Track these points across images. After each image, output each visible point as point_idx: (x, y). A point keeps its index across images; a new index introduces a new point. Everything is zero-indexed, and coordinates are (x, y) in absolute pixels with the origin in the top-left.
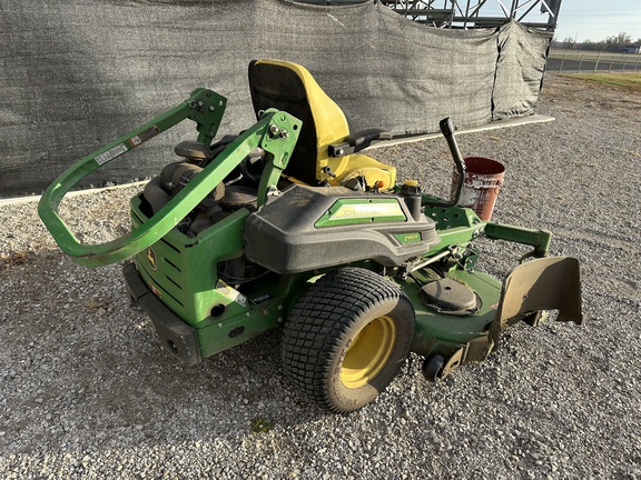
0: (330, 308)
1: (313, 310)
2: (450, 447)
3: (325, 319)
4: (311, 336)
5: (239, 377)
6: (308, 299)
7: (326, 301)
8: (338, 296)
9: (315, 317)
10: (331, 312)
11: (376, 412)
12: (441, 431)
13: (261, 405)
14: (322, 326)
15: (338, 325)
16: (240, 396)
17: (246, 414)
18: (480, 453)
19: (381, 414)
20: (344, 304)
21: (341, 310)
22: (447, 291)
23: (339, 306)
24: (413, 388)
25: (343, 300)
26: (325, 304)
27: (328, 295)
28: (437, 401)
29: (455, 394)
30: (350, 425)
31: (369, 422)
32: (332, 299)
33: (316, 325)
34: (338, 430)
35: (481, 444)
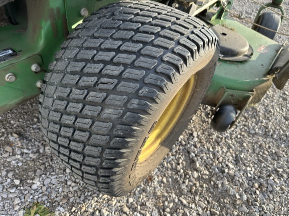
0: (115, 70)
1: (82, 73)
2: (245, 197)
3: (108, 92)
4: (84, 123)
5: (8, 149)
6: (70, 54)
7: (107, 56)
8: (128, 46)
9: (89, 88)
10: (119, 77)
11: (167, 169)
12: (232, 179)
13: (37, 184)
14: (103, 104)
15: (135, 103)
16: (10, 175)
17: (17, 201)
18: (271, 197)
19: (172, 169)
20: (142, 61)
21: (138, 74)
22: (224, 37)
23: (132, 65)
24: (195, 134)
25: (139, 54)
26: (105, 63)
27: (108, 44)
28: (219, 145)
29: (231, 134)
30: (144, 190)
31: (162, 182)
32: (118, 51)
33: (92, 104)
34: (131, 200)
35: (270, 189)
